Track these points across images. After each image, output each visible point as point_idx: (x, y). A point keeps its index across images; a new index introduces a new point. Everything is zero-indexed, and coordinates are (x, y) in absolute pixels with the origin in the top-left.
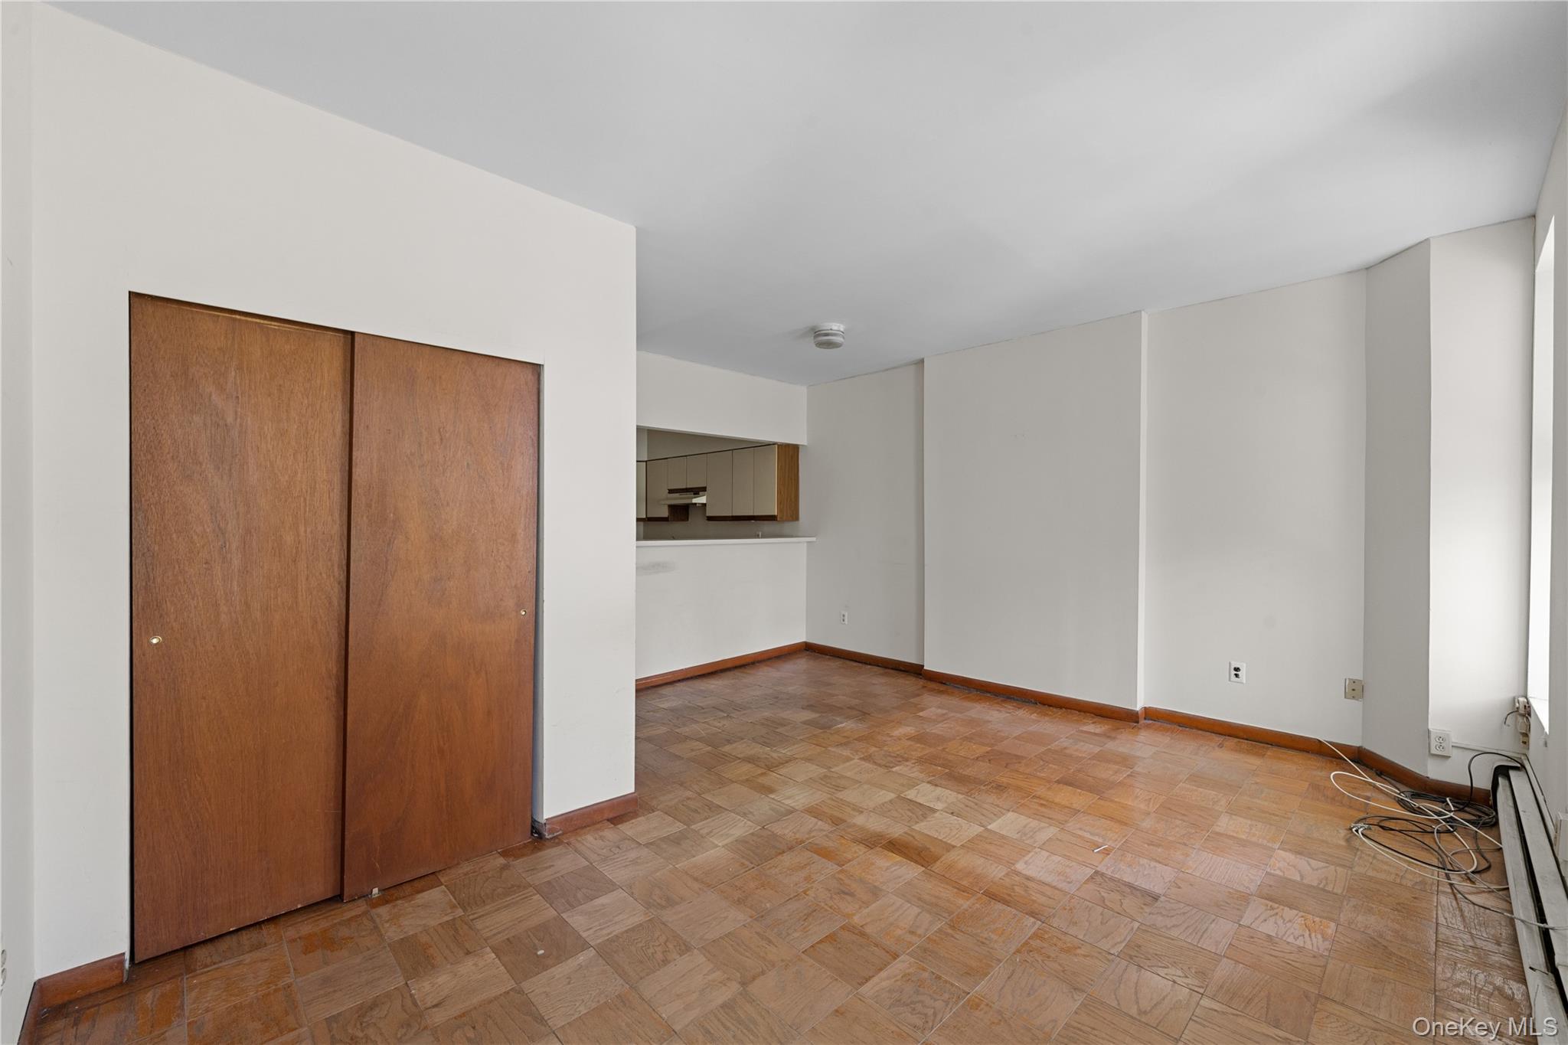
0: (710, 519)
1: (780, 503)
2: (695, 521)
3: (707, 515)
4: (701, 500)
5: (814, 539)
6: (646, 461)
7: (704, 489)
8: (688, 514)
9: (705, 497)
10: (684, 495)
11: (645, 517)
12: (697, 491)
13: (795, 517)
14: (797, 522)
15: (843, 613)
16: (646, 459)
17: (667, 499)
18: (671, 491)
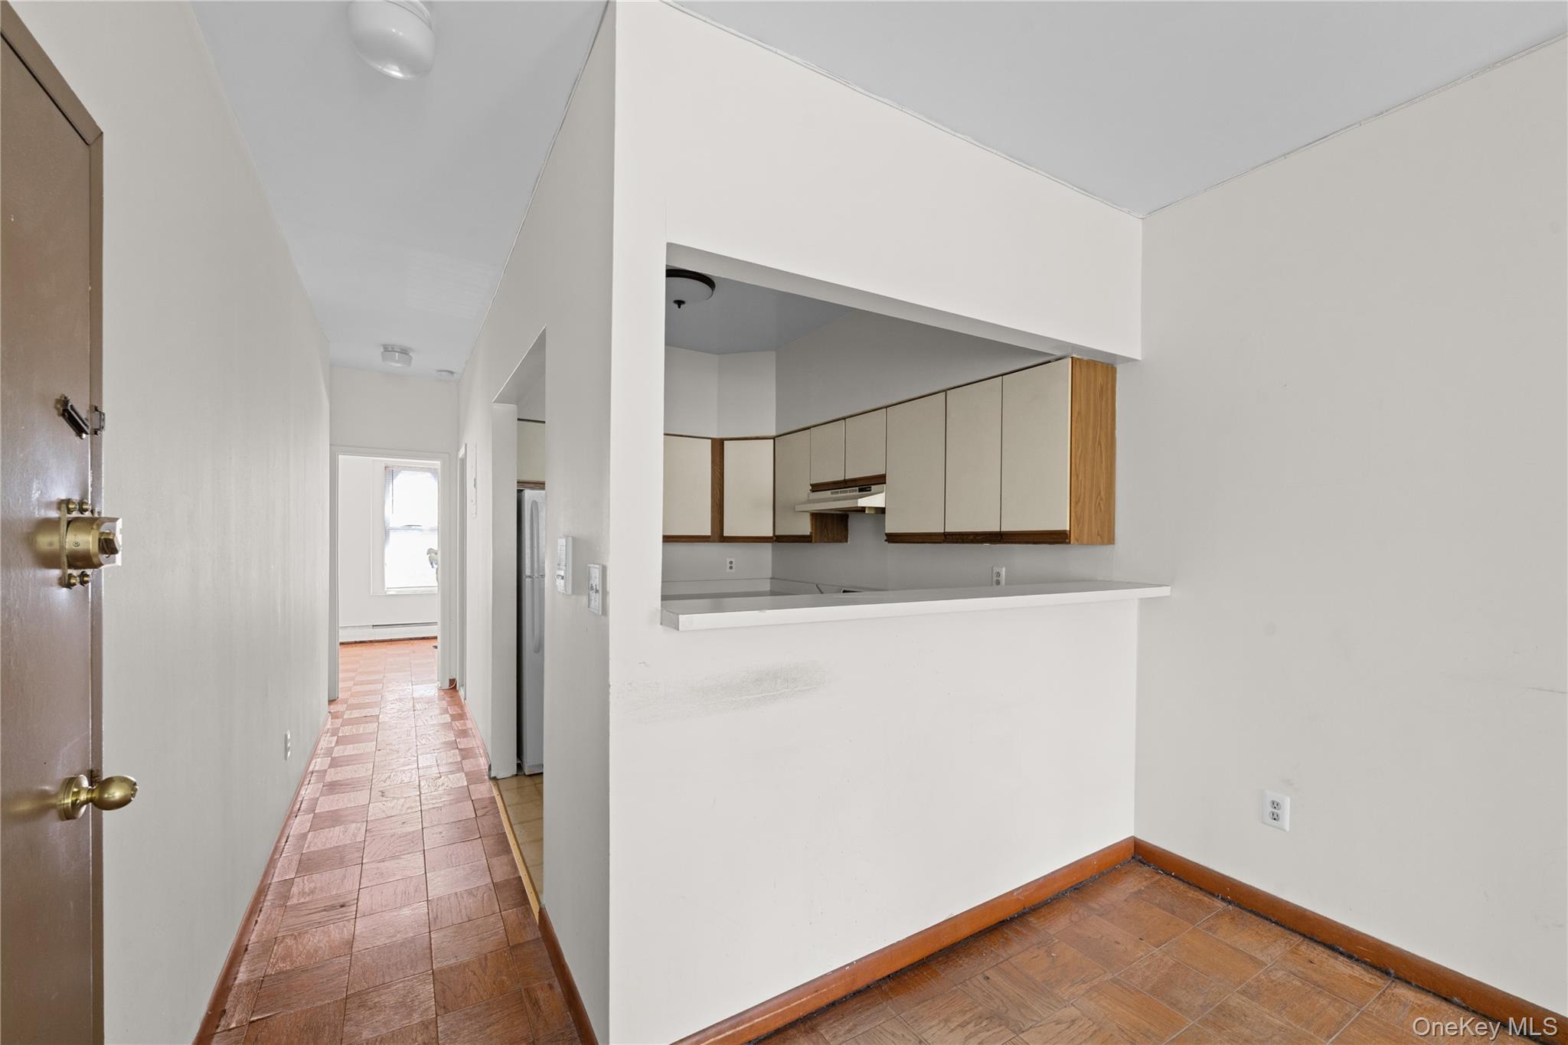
0: (893, 538)
1: (1075, 501)
2: (862, 546)
3: (888, 531)
4: (874, 500)
5: (1165, 591)
6: (774, 438)
7: (880, 480)
8: (846, 529)
9: (883, 495)
10: (841, 494)
11: (771, 535)
12: (865, 485)
13: (1106, 536)
14: (1110, 547)
15: (1272, 795)
16: (774, 434)
17: (809, 501)
18: (816, 488)
